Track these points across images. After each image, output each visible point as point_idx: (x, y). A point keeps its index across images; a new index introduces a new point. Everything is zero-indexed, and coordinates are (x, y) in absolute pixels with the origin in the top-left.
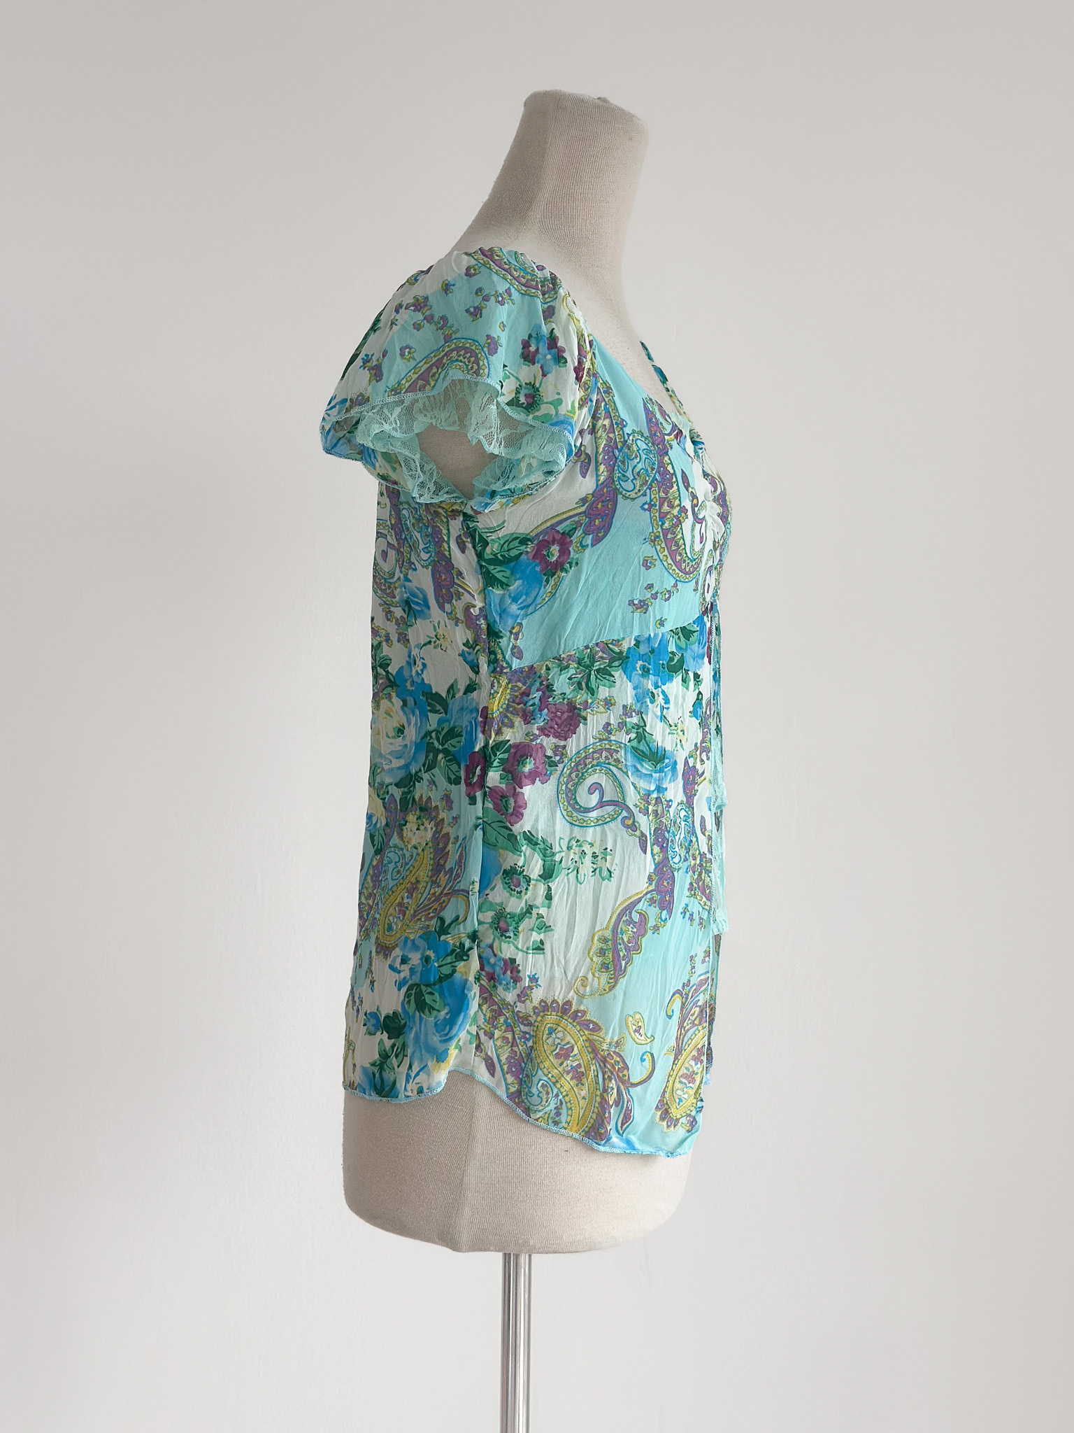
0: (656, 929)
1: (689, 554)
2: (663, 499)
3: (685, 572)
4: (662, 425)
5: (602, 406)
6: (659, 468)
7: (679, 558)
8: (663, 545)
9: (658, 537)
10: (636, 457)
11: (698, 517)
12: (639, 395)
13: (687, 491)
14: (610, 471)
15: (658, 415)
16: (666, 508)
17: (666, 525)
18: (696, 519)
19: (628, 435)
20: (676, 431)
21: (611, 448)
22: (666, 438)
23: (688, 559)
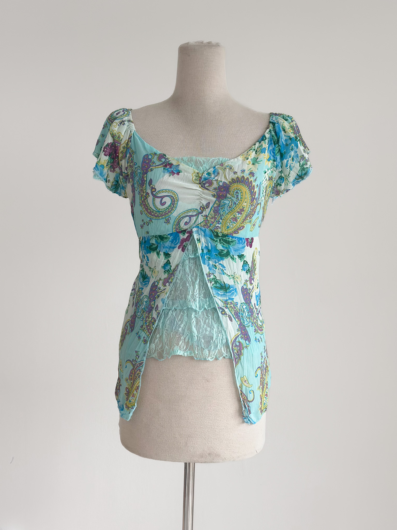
1: (155, 209)
2: (141, 190)
3: (155, 216)
4: (154, 163)
5: (131, 158)
6: (142, 179)
7: (149, 211)
8: (143, 206)
9: (141, 204)
10: (137, 176)
11: (156, 196)
12: (145, 153)
13: (150, 186)
14: (133, 181)
15: (155, 159)
16: (142, 193)
17: (142, 199)
18: (155, 196)
19: (136, 168)
20: (165, 164)
21: (132, 173)
22: (151, 167)
23: (155, 211)
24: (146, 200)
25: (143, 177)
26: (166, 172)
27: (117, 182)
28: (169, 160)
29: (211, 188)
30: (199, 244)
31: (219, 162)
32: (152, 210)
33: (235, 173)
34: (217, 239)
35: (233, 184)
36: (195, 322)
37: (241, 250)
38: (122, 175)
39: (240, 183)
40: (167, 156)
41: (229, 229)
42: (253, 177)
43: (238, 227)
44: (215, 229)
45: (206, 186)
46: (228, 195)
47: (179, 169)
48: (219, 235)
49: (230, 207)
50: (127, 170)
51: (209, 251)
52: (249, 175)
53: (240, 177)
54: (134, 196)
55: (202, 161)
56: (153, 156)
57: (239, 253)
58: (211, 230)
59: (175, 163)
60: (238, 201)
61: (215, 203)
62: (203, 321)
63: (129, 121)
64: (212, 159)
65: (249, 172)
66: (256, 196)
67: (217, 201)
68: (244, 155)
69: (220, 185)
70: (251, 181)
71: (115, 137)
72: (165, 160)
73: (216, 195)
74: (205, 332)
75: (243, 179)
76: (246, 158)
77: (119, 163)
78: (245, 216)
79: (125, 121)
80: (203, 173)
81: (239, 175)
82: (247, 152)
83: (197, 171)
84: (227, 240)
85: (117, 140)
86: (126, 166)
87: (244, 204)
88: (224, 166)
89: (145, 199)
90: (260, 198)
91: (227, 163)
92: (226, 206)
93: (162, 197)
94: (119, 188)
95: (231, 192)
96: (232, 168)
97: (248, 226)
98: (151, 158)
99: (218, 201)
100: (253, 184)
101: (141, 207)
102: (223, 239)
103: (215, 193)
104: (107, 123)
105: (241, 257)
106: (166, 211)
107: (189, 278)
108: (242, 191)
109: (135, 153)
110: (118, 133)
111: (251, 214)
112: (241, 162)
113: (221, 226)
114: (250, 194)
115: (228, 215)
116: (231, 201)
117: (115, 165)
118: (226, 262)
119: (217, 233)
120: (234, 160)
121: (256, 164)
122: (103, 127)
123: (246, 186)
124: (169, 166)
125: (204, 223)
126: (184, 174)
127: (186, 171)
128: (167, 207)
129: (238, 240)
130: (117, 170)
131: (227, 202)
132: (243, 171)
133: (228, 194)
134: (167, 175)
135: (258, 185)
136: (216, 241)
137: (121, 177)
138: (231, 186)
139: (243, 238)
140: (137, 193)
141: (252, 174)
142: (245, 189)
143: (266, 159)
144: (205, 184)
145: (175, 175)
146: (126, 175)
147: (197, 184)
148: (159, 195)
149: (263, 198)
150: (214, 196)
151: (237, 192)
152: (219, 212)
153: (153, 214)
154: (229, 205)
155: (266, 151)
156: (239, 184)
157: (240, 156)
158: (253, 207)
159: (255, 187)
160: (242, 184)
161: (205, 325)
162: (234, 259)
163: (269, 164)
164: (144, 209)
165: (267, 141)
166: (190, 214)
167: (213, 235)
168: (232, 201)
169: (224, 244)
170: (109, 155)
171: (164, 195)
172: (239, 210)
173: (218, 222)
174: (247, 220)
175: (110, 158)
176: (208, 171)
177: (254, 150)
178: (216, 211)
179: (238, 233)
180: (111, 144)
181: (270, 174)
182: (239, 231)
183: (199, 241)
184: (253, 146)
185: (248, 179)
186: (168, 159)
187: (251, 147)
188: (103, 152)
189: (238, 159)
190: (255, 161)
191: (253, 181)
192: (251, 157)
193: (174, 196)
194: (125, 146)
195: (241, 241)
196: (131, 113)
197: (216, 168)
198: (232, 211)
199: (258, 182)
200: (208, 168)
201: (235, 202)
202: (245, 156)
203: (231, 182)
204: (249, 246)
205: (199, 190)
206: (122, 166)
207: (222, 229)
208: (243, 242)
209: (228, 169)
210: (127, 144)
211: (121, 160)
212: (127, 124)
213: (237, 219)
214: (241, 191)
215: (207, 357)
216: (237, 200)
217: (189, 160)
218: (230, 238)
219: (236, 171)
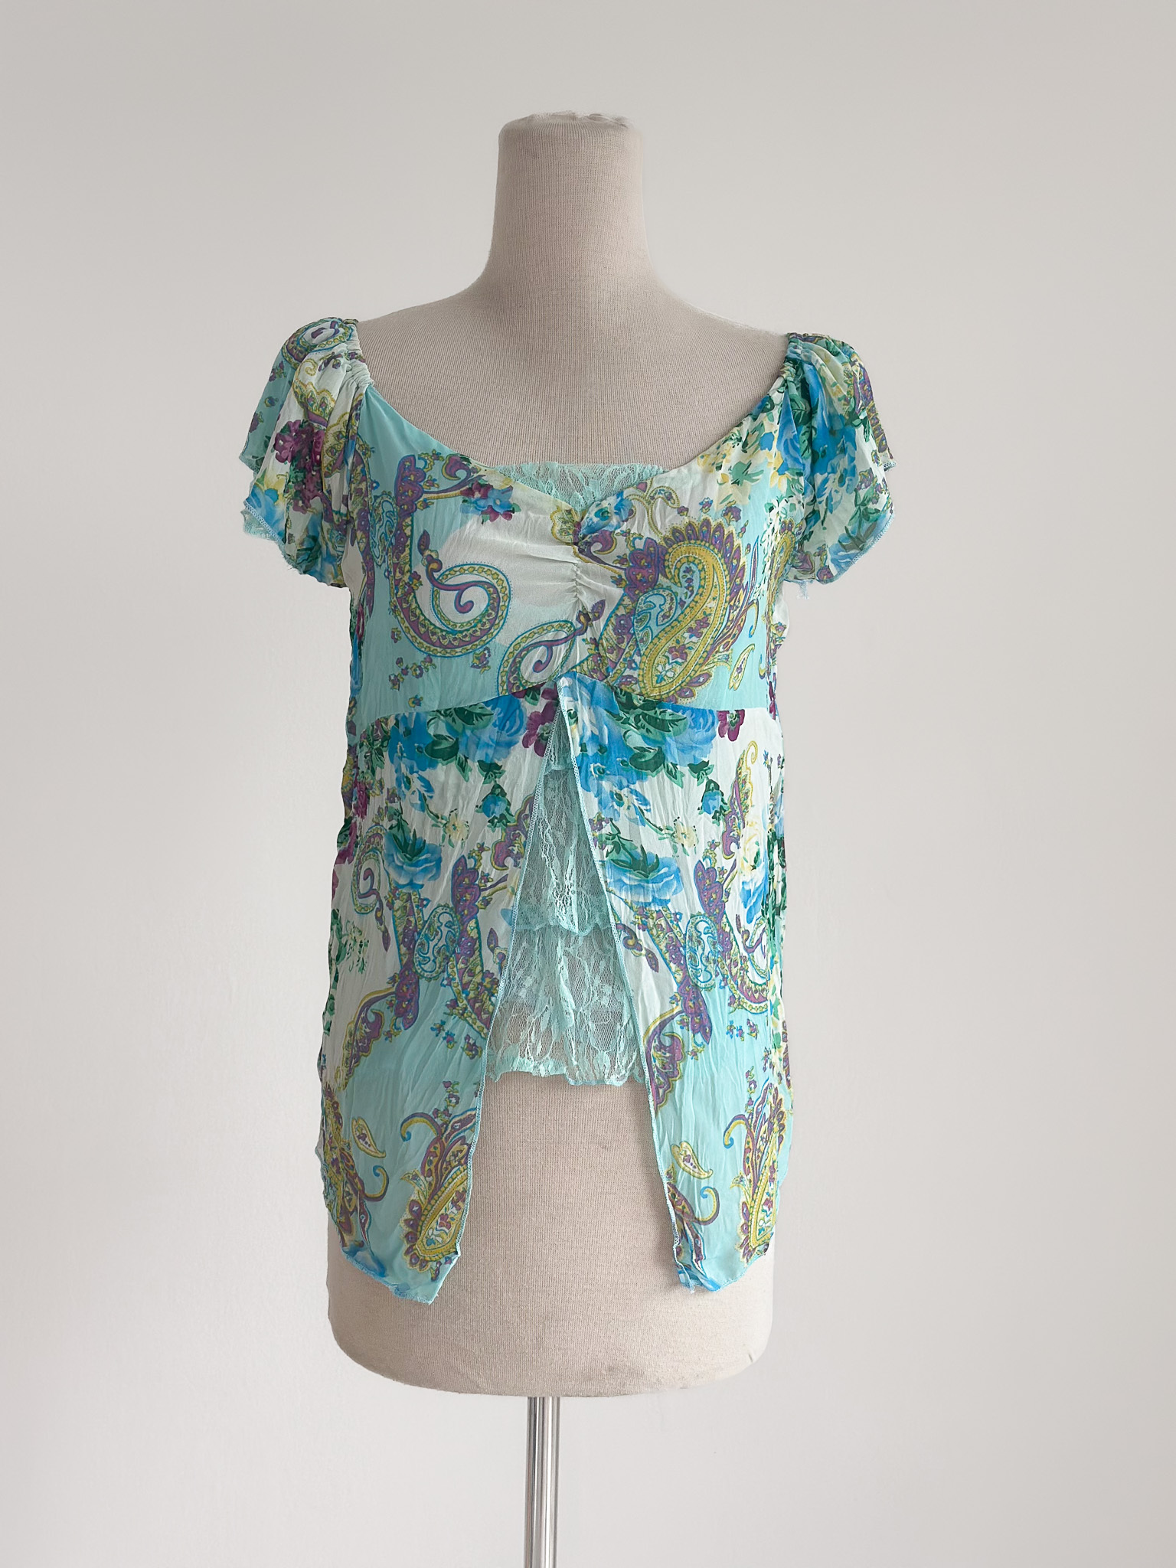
0: (389, 1035)
1: (438, 624)
2: (396, 565)
3: (441, 646)
4: (432, 482)
5: (359, 468)
6: (397, 530)
7: (423, 629)
8: (402, 616)
9: (395, 607)
10: (380, 520)
11: (441, 584)
12: (405, 453)
13: (422, 554)
14: (368, 537)
15: (436, 471)
16: (398, 574)
17: (399, 593)
18: (438, 585)
19: (376, 497)
20: (467, 487)
21: (366, 512)
22: (425, 496)
23: (442, 631)
24: (410, 598)
25: (400, 527)
26: (473, 512)
27: (315, 539)
28: (479, 474)
29: (610, 557)
30: (574, 726)
31: (634, 477)
32: (432, 627)
33: (683, 511)
34: (628, 713)
35: (674, 546)
36: (566, 971)
37: (700, 749)
38: (330, 520)
39: (699, 542)
40: (474, 463)
41: (664, 683)
42: (737, 521)
43: (692, 675)
44: (621, 683)
45: (593, 549)
46: (662, 580)
47: (510, 500)
48: (635, 702)
49: (664, 616)
50: (347, 506)
51: (602, 749)
52: (726, 514)
53: (697, 523)
54: (370, 584)
55: (580, 475)
56: (428, 462)
57: (694, 756)
58: (612, 688)
59: (497, 483)
60: (690, 597)
61: (619, 604)
62: (589, 965)
63: (352, 356)
64: (610, 470)
65: (724, 506)
66: (746, 579)
67: (626, 598)
68: (709, 455)
69: (637, 547)
70: (731, 535)
71: (312, 405)
72: (469, 475)
73: (624, 577)
74: (596, 998)
75: (705, 529)
76: (715, 466)
77: (322, 482)
78: (710, 641)
79: (339, 356)
80: (584, 512)
81: (696, 516)
82: (718, 448)
83: (565, 506)
84: (657, 718)
85: (317, 412)
86: (345, 492)
87: (709, 606)
88: (650, 492)
89: (407, 594)
90: (757, 585)
91: (658, 482)
92: (654, 612)
93: (461, 588)
94: (320, 560)
95: (669, 568)
96: (674, 496)
97: (721, 673)
98: (424, 467)
99: (630, 597)
100: (735, 544)
101: (396, 617)
102: (646, 714)
103: (622, 573)
104: (285, 362)
105: (699, 768)
106: (474, 629)
107: (548, 835)
108: (703, 566)
109: (373, 452)
110: (318, 393)
111: (730, 635)
112: (698, 477)
113: (639, 675)
114: (727, 573)
115: (659, 639)
116: (669, 598)
117: (309, 490)
118: (652, 785)
119: (629, 696)
120: (679, 471)
121: (745, 481)
122: (269, 374)
123: (716, 550)
124: (479, 491)
125: (591, 664)
126: (528, 517)
127: (531, 507)
128: (478, 618)
129: (694, 716)
130: (316, 503)
131: (657, 600)
132: (706, 505)
133: (660, 575)
134: (473, 522)
135: (749, 546)
136: (626, 722)
137: (326, 525)
138: (670, 550)
139: (711, 712)
140: (379, 573)
141: (733, 512)
142: (711, 558)
143: (775, 468)
144: (589, 544)
145: (501, 519)
146: (342, 520)
147: (568, 544)
148: (453, 581)
149: (764, 587)
150: (617, 581)
151: (688, 570)
152: (632, 632)
153: (434, 638)
154: (663, 610)
155: (775, 443)
156: (695, 543)
157: (696, 459)
158: (736, 613)
159: (743, 550)
160: (703, 543)
161: (598, 977)
162: (678, 775)
163: (782, 484)
164: (407, 624)
165: (776, 413)
166: (550, 636)
167: (618, 702)
168: (673, 596)
169: (648, 731)
170: (292, 462)
171: (468, 580)
172: (693, 624)
173: (630, 663)
174: (717, 655)
175: (294, 470)
176: (599, 504)
177: (740, 440)
178: (623, 628)
179: (692, 695)
180: (297, 426)
181: (786, 514)
182: (697, 690)
183: (574, 719)
184: (735, 430)
185: (720, 527)
186: (475, 470)
187: (725, 434)
188: (272, 451)
189: (689, 470)
190: (742, 474)
191: (735, 535)
192: (728, 461)
193: (496, 585)
194: (340, 432)
195: (701, 720)
196: (355, 333)
197: (624, 496)
198: (672, 627)
199: (749, 538)
200: (598, 496)
201: (683, 598)
202: (710, 460)
203: (669, 539)
204: (726, 735)
205: (574, 564)
206: (330, 492)
207: (642, 685)
208: (709, 723)
209: (660, 499)
210: (348, 425)
211: (328, 475)
212: (346, 365)
213: (687, 651)
214: (700, 567)
215: (606, 1076)
216: (689, 593)
217: (542, 472)
218: (669, 711)
219: (686, 506)
